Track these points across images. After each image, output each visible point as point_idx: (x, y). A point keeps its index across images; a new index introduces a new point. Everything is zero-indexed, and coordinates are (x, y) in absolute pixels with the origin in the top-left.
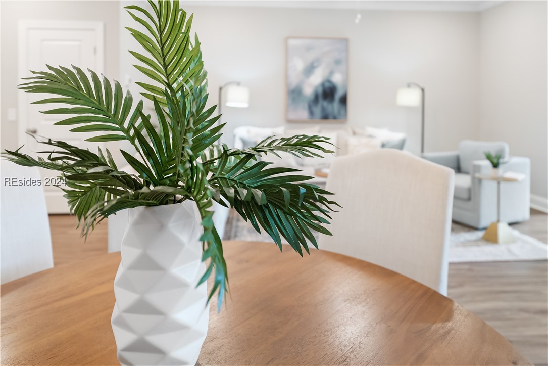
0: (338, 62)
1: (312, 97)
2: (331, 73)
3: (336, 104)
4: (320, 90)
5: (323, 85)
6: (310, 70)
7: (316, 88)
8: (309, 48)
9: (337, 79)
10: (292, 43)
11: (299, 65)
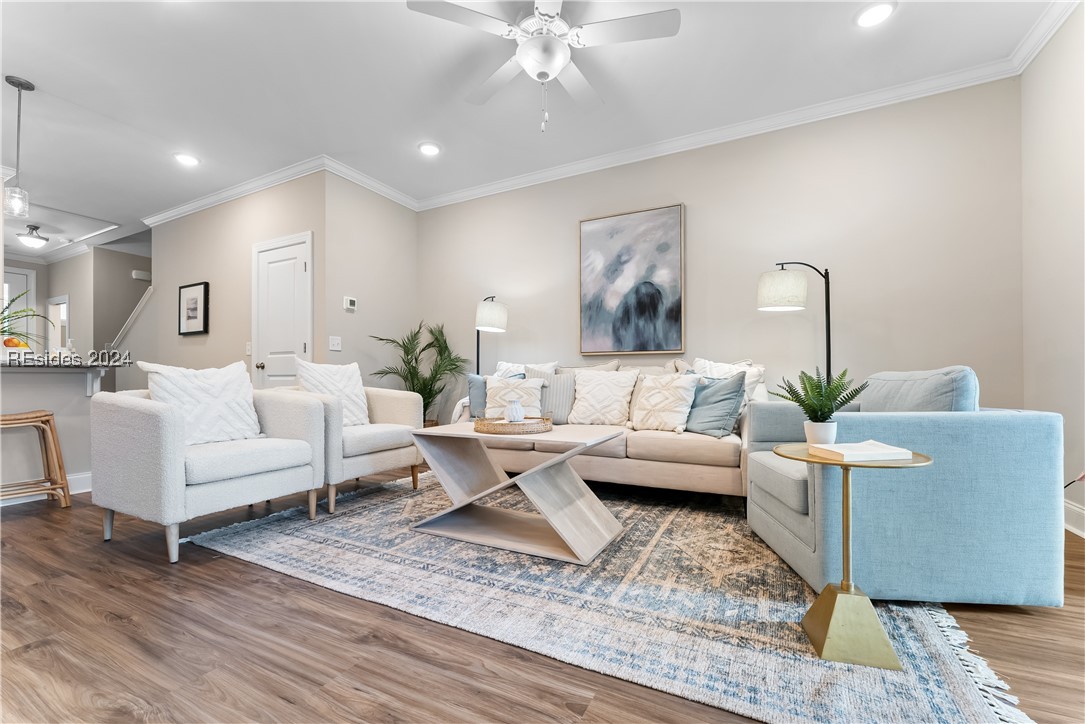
0: (663, 248)
1: (620, 314)
2: (652, 269)
3: (661, 322)
4: (632, 301)
5: (637, 290)
6: (615, 268)
7: (626, 296)
8: (613, 233)
9: (662, 277)
10: (587, 227)
11: (598, 262)
